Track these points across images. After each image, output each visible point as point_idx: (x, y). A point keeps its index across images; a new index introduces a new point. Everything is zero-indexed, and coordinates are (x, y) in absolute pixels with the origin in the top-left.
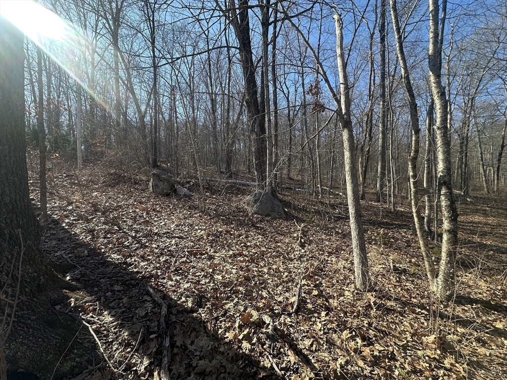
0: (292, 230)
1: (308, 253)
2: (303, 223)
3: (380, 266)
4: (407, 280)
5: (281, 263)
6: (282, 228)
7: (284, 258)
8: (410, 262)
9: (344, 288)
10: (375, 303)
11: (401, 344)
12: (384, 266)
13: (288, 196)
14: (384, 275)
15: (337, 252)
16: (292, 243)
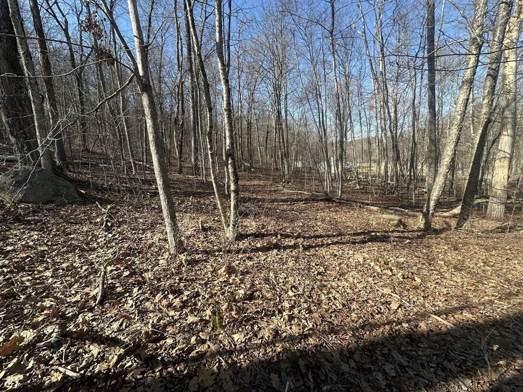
0: (94, 215)
1: (116, 237)
2: (110, 204)
3: (192, 229)
4: (212, 234)
5: (77, 258)
6: (76, 215)
7: (82, 250)
8: (214, 220)
9: (159, 258)
10: (186, 261)
11: (204, 282)
12: (194, 229)
13: (86, 174)
14: (194, 235)
15: (152, 227)
16: (93, 230)
